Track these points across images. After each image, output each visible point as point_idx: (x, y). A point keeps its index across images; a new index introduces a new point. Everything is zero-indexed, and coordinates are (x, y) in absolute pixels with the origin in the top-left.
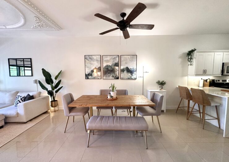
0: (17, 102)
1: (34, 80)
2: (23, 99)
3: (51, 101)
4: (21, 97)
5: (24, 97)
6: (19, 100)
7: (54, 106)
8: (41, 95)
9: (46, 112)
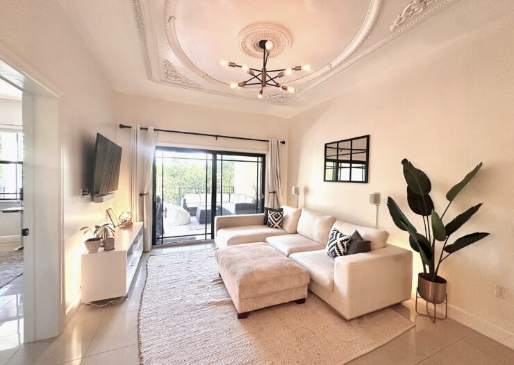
0: (333, 248)
1: (371, 195)
2: (345, 243)
3: (420, 275)
4: (341, 236)
5: (347, 239)
6: (336, 244)
7: (430, 296)
8: (388, 242)
9: (398, 307)
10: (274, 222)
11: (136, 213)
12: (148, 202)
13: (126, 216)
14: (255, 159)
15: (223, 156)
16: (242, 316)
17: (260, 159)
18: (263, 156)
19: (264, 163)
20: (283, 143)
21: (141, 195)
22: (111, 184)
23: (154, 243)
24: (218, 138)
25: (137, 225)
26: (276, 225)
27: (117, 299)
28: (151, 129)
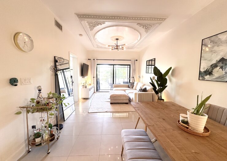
11: (92, 82)
12: (95, 79)
13: (90, 83)
14: (127, 66)
15: (116, 66)
16: (111, 103)
17: (129, 66)
18: (130, 65)
19: (130, 67)
20: (137, 60)
21: (94, 77)
22: (87, 74)
23: (97, 91)
24: (115, 61)
25: (92, 85)
26: (131, 87)
27: (88, 98)
28: (96, 59)
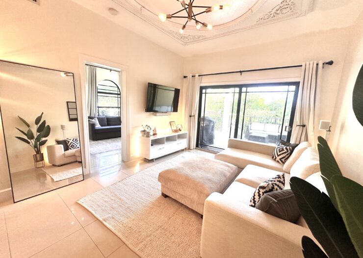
10: (277, 156)
12: (195, 120)
15: (248, 88)
16: (164, 195)
20: (330, 63)
21: (190, 116)
23: (197, 146)
26: (278, 158)
28: (197, 76)
